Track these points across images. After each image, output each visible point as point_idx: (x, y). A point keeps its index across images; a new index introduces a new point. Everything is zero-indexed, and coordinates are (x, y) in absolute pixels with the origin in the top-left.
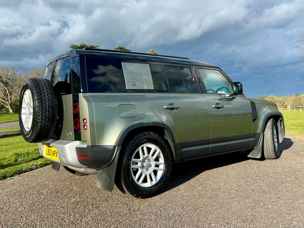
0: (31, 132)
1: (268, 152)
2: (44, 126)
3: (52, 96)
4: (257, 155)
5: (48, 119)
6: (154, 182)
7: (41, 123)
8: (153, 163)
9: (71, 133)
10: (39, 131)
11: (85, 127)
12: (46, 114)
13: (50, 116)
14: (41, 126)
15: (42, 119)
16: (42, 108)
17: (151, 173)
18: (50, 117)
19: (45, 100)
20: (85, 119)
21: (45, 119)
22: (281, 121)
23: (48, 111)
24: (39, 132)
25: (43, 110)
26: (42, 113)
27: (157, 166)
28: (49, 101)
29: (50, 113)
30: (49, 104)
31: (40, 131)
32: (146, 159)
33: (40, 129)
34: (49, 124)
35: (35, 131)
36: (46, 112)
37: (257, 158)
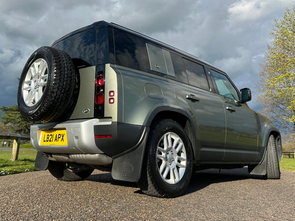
0: (41, 104)
1: (271, 170)
2: (59, 98)
3: (71, 66)
4: (262, 172)
5: (65, 91)
6: (177, 180)
7: (57, 93)
8: (176, 158)
9: (89, 110)
10: (51, 103)
11: (112, 101)
12: (63, 84)
13: (67, 87)
14: (55, 97)
15: (58, 89)
16: (60, 76)
17: (174, 168)
18: (67, 89)
19: (64, 68)
20: (113, 92)
21: (62, 90)
22: (278, 140)
23: (67, 81)
24: (51, 105)
25: (61, 78)
26: (60, 82)
27: (179, 161)
28: (68, 70)
29: (67, 83)
30: (68, 74)
31: (53, 104)
32: (169, 151)
33: (53, 101)
34: (64, 96)
35: (46, 102)
36: (63, 82)
37: (262, 174)
